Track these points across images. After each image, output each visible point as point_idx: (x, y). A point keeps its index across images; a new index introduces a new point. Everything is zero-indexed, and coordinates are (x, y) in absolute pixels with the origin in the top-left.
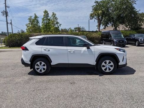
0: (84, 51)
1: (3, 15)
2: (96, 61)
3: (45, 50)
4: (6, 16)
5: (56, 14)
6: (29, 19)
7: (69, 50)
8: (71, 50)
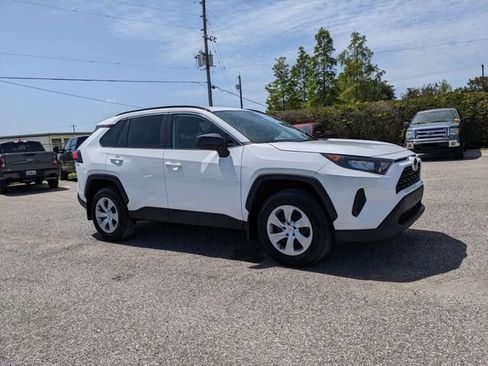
0: (210, 164)
1: (200, 65)
2: (247, 207)
3: (113, 161)
4: (208, 68)
5: (364, 37)
6: (276, 67)
7: (168, 160)
8: (173, 161)
